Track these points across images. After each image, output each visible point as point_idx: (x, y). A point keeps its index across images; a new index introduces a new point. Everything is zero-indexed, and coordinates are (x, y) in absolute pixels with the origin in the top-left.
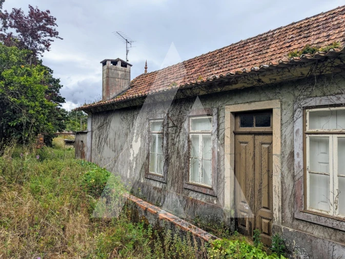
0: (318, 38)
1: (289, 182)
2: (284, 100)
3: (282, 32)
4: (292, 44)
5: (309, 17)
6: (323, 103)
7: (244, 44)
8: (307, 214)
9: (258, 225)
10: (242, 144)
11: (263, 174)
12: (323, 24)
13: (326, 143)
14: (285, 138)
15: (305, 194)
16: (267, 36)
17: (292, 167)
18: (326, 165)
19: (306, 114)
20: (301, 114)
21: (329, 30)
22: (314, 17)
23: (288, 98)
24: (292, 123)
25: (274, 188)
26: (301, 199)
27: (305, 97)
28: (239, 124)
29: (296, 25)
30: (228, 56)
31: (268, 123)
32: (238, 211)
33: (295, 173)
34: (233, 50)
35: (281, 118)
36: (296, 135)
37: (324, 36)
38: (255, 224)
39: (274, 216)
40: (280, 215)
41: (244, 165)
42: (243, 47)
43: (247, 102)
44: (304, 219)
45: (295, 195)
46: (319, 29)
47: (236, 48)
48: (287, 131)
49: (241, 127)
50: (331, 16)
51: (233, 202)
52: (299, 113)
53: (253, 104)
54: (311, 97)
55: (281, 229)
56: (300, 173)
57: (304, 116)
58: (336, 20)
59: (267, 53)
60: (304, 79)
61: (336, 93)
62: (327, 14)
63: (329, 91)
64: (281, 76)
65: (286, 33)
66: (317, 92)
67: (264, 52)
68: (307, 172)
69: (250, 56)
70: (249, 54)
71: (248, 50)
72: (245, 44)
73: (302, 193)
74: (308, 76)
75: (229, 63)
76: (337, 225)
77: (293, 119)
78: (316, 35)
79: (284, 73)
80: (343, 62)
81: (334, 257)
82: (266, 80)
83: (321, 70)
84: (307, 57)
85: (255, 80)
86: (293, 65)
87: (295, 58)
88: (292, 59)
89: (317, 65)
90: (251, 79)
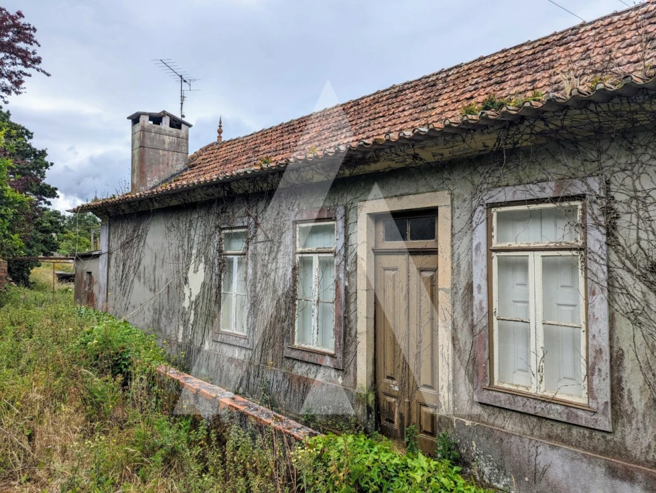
0: (517, 85)
1: (464, 336)
2: (456, 192)
3: (462, 72)
4: (476, 95)
5: (507, 48)
6: (520, 196)
7: (397, 93)
8: (494, 393)
9: (414, 419)
10: (387, 272)
11: (423, 324)
12: (528, 61)
13: (524, 266)
14: (459, 259)
15: (491, 358)
16: (437, 79)
17: (470, 311)
18: (526, 305)
19: (492, 215)
20: (484, 216)
21: (536, 72)
22: (515, 48)
23: (463, 189)
24: (469, 232)
25: (440, 348)
26: (485, 367)
27: (490, 186)
28: (382, 235)
29: (486, 60)
30: (369, 113)
31: (431, 233)
32: (381, 396)
33: (475, 320)
34: (378, 102)
35: (452, 223)
36: (476, 254)
37: (526, 82)
38: (410, 417)
39: (442, 400)
40: (451, 396)
41: (391, 310)
42: (396, 97)
43: (396, 196)
44: (489, 403)
45: (474, 359)
46: (520, 70)
47: (384, 98)
48: (462, 246)
49: (386, 240)
50: (542, 47)
51: (373, 379)
52: (480, 215)
53: (405, 198)
54: (500, 186)
55: (452, 423)
56: (483, 320)
57: (489, 219)
58: (549, 55)
59: (434, 108)
60: (488, 155)
61: (539, 179)
62: (536, 44)
63: (528, 177)
64: (451, 149)
65: (469, 74)
66: (510, 178)
67: (430, 106)
68: (495, 318)
69: (406, 113)
70: (404, 110)
71: (403, 103)
72: (399, 91)
73: (486, 356)
74: (495, 149)
75: (369, 126)
76: (543, 409)
77: (470, 226)
78: (515, 79)
79: (456, 144)
80: (547, 125)
81: (538, 466)
82: (427, 155)
83: (515, 140)
84: (490, 117)
85: (408, 155)
86: (469, 130)
87: (470, 116)
88: (465, 118)
89: (508, 130)
90: (402, 154)
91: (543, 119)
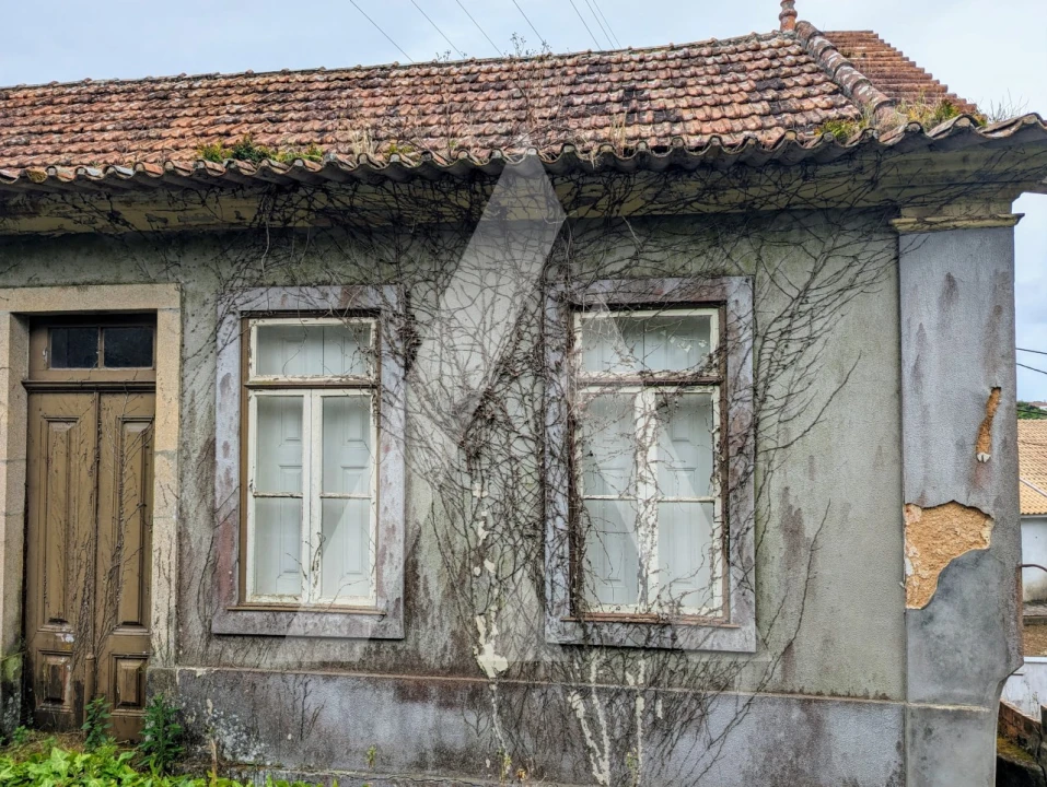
0: (301, 131)
1: (199, 532)
2: (190, 287)
3: (215, 89)
4: (234, 131)
5: (291, 69)
6: (291, 304)
7: (93, 95)
8: (245, 614)
9: (104, 685)
10: (55, 426)
11: (125, 517)
12: (318, 98)
13: (297, 410)
14: (193, 400)
15: (242, 560)
16: (172, 89)
17: (210, 487)
18: (297, 471)
19: (249, 331)
20: (237, 331)
21: (328, 118)
22: (303, 72)
23: (203, 284)
24: (211, 356)
25: (155, 555)
26: (231, 576)
27: (246, 283)
28: (44, 354)
29: (258, 80)
30: (31, 120)
31: (144, 355)
32: (38, 658)
33: (218, 501)
34: (51, 103)
35: (182, 340)
36: (222, 392)
37: (312, 130)
38: (95, 685)
39: (155, 643)
40: (172, 634)
41: (62, 495)
42: (90, 102)
43: (74, 284)
44: (236, 632)
45: (214, 565)
46: (306, 109)
47: (66, 100)
48: (199, 380)
49: (53, 366)
50: (340, 83)
51: (18, 629)
52: (230, 329)
53: (92, 289)
54: (262, 285)
55: (173, 677)
56: (231, 500)
57: (244, 337)
58: (348, 97)
59: (160, 138)
60: (244, 233)
61: (320, 280)
62: (333, 76)
63: (305, 275)
64: (181, 214)
65: (227, 95)
66: (278, 274)
67: (153, 133)
68: (250, 496)
69: (106, 135)
70: (103, 130)
71: (104, 115)
72: (97, 93)
73: (235, 558)
74: (255, 225)
75: (27, 144)
76: (316, 625)
77: (214, 345)
78: (298, 121)
79: (189, 206)
80: (332, 202)
81: (306, 713)
82: (137, 217)
83: (287, 215)
84: (242, 171)
85: (99, 211)
86: (212, 186)
87: (210, 164)
88: (201, 165)
89: (275, 199)
90: (87, 209)
91: (326, 191)
